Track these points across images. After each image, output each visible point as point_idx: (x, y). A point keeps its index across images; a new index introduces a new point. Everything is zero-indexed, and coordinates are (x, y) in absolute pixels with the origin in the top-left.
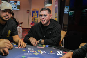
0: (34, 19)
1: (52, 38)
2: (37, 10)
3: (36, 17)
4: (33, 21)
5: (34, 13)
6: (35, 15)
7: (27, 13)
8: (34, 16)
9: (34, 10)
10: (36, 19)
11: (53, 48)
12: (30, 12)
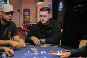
0: (26, 18)
1: (53, 37)
2: (28, 8)
3: (27, 16)
4: (24, 20)
5: (25, 12)
6: (27, 14)
7: (18, 12)
8: (25, 15)
9: (25, 8)
10: (28, 17)
11: (55, 46)
12: (20, 11)
